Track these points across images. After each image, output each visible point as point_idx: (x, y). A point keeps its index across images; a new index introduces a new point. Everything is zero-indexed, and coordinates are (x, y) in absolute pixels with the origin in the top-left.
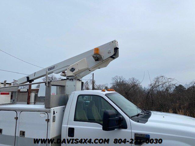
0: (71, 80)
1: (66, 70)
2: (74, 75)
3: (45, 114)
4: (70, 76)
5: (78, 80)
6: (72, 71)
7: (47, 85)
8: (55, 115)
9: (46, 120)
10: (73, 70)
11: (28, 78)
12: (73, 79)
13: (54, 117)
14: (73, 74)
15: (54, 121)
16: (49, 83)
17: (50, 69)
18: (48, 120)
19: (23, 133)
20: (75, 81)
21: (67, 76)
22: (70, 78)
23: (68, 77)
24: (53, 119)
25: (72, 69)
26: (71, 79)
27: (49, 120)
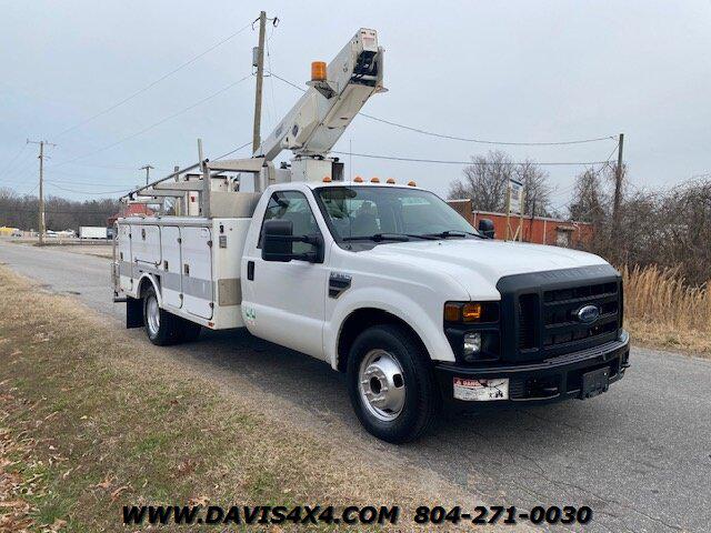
3: (207, 230)
5: (313, 156)
8: (224, 234)
13: (222, 239)
14: (296, 141)
18: (210, 244)
19: (187, 269)
24: (221, 242)
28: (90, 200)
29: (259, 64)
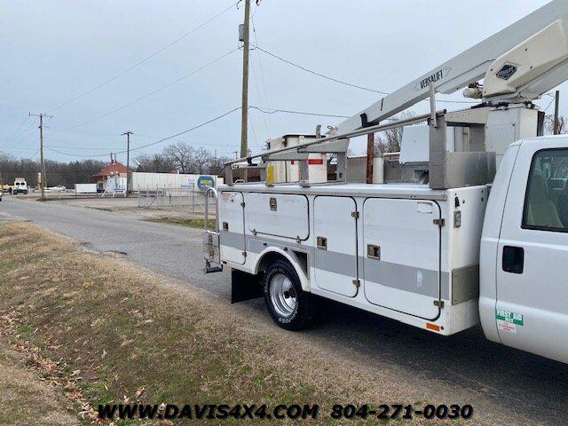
0: (502, 108)
1: (482, 76)
2: (512, 89)
3: (431, 204)
4: (497, 95)
5: (526, 103)
6: (506, 77)
7: (434, 122)
8: (459, 209)
9: (436, 222)
10: (507, 71)
11: (364, 116)
12: (505, 104)
13: (457, 215)
14: (509, 85)
15: (457, 225)
16: (438, 116)
17: (426, 82)
18: (440, 223)
19: (375, 251)
20: (514, 110)
21: (487, 97)
22: (496, 101)
23: (490, 99)
24: (456, 220)
25: (506, 67)
26: (500, 105)
27: (443, 220)
28: (74, 161)
29: (244, 38)
